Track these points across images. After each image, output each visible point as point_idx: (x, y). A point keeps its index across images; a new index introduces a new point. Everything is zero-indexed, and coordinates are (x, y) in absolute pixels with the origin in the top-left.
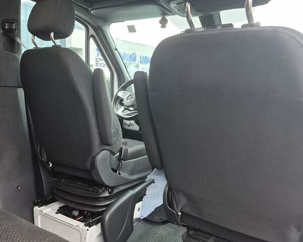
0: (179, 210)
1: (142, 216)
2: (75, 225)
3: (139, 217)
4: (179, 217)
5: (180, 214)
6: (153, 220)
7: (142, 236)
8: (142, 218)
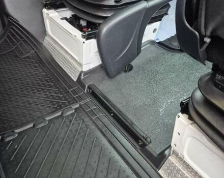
0: (208, 33)
1: (157, 39)
2: (74, 35)
3: (154, 39)
4: (205, 46)
5: (207, 40)
6: (170, 46)
7: (150, 61)
8: (157, 41)
